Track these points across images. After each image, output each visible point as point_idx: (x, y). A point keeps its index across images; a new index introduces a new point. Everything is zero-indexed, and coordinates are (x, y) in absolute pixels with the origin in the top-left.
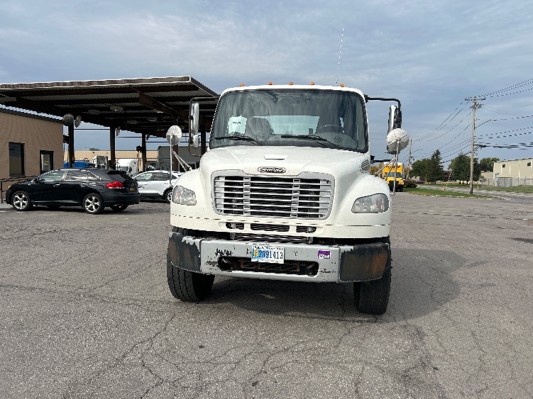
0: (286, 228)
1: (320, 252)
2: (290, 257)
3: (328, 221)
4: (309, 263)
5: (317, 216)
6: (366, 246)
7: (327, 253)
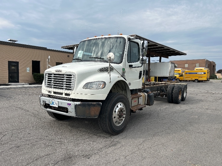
0: (62, 94)
1: (68, 104)
2: (60, 105)
3: (73, 92)
4: (65, 108)
5: (70, 89)
6: (86, 103)
7: (70, 104)
